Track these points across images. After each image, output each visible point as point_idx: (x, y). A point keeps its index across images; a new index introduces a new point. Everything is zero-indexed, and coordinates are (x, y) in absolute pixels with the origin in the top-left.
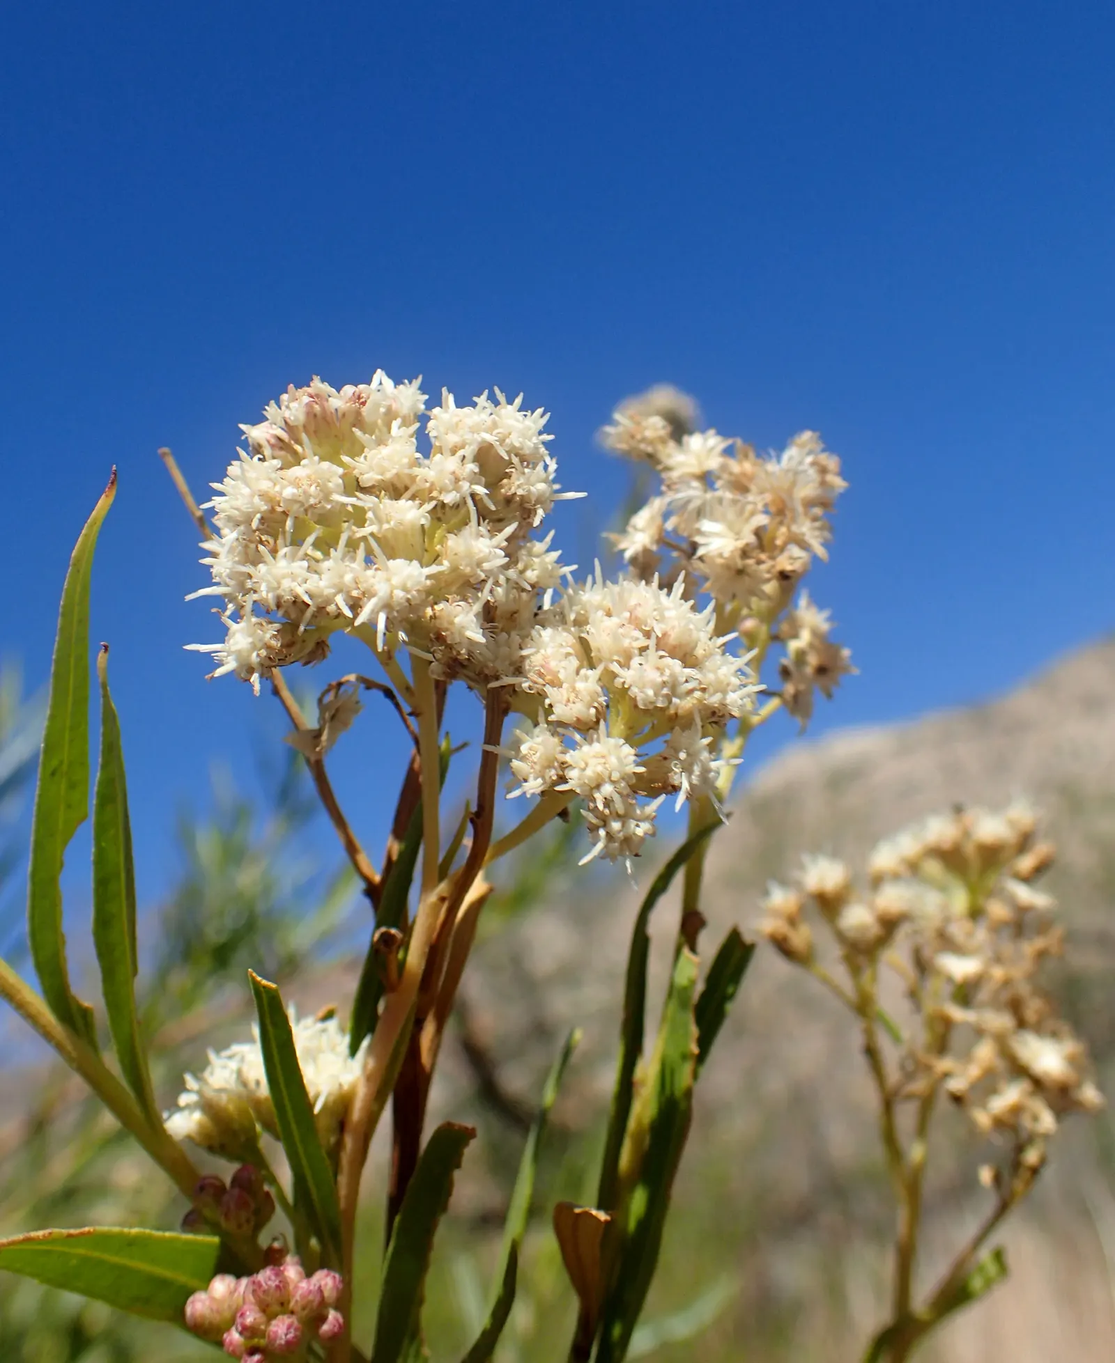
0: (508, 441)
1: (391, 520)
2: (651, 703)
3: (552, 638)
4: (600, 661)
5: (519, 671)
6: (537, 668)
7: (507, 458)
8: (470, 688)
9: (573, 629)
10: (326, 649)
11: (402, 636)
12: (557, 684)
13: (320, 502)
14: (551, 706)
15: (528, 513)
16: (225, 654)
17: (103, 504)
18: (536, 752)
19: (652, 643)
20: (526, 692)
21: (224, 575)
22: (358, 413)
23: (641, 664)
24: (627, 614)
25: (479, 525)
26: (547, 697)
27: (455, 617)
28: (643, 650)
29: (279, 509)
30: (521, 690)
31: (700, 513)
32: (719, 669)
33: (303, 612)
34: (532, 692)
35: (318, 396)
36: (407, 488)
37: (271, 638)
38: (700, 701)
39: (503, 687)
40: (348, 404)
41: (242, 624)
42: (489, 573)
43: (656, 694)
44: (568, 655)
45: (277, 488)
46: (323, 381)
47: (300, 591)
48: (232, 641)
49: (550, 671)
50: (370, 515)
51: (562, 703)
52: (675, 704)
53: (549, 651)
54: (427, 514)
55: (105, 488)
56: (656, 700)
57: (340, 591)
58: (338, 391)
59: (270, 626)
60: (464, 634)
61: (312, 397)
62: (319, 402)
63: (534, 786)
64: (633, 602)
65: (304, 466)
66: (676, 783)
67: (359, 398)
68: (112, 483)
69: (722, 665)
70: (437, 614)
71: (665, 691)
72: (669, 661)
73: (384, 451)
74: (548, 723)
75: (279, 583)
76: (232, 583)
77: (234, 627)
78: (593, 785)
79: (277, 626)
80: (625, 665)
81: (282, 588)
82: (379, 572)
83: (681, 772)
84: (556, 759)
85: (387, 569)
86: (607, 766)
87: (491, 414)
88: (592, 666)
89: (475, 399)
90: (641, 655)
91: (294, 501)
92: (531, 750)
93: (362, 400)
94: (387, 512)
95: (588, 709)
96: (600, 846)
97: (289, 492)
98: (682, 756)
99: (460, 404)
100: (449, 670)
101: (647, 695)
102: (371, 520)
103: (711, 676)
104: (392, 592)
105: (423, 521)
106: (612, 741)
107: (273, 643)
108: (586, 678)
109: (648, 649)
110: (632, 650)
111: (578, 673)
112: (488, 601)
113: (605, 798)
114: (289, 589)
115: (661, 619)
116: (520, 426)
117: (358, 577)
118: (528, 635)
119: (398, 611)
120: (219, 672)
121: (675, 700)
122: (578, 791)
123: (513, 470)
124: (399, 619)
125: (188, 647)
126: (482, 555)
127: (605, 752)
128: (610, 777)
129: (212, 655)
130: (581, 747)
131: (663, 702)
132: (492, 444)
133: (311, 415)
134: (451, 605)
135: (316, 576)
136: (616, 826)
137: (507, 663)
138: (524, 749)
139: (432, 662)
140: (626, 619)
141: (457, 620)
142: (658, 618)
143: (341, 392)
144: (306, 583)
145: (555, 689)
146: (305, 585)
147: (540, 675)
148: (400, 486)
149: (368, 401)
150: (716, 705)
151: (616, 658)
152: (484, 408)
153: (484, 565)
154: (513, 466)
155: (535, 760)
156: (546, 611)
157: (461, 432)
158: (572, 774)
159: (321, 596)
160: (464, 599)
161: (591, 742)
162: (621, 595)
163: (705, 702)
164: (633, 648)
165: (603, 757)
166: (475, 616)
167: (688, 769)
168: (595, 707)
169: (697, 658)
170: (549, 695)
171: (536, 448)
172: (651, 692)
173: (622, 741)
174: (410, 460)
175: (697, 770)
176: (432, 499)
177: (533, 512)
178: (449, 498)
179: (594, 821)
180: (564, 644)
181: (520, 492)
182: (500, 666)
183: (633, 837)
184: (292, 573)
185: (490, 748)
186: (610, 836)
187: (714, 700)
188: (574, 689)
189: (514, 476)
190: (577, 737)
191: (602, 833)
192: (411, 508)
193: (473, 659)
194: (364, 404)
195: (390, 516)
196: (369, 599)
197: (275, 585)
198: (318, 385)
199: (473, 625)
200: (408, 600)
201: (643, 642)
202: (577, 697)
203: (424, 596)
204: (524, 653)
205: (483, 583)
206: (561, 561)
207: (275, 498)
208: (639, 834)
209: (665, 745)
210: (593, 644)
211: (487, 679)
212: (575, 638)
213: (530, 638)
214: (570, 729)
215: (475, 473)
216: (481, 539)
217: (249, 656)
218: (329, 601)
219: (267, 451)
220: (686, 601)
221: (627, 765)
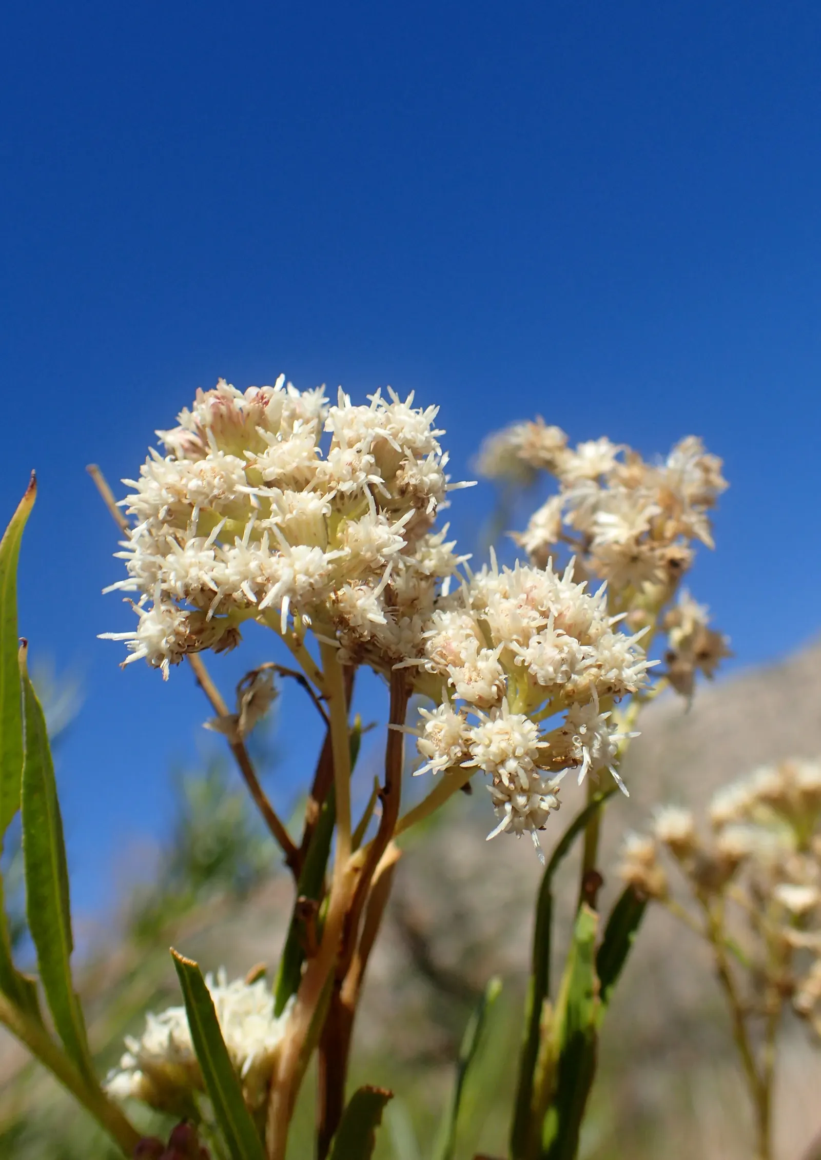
0: (401, 435)
1: (294, 509)
2: (551, 679)
3: (453, 621)
4: (500, 641)
5: (421, 652)
6: (439, 649)
7: (400, 451)
8: (376, 672)
9: (472, 612)
10: (237, 637)
11: (306, 619)
12: (459, 664)
13: (223, 493)
14: (453, 685)
15: (421, 503)
16: (138, 642)
17: (24, 507)
18: (441, 730)
19: (550, 622)
20: (429, 673)
21: (137, 567)
22: (262, 413)
23: (539, 643)
24: (525, 596)
25: (378, 514)
26: (449, 676)
27: (357, 601)
28: (541, 629)
29: (186, 501)
30: (424, 671)
31: (595, 509)
32: (614, 646)
33: (211, 600)
34: (435, 672)
35: (223, 397)
36: (307, 482)
37: (179, 625)
38: (597, 677)
39: (406, 669)
40: (252, 404)
41: (153, 612)
42: (388, 558)
43: (555, 671)
44: (468, 636)
45: (184, 481)
46: (228, 383)
47: (207, 579)
48: (142, 629)
49: (452, 652)
50: (274, 507)
51: (464, 682)
52: (574, 679)
53: (450, 632)
54: (328, 504)
55: (25, 492)
56: (556, 677)
57: (245, 578)
58: (243, 393)
59: (179, 613)
60: (366, 617)
61: (218, 398)
62: (225, 404)
63: (439, 763)
64: (528, 584)
65: (209, 460)
66: (578, 756)
67: (262, 398)
68: (32, 486)
69: (616, 642)
70: (339, 598)
71: (564, 668)
72: (566, 638)
73: (286, 446)
74: (452, 702)
75: (187, 573)
76: (145, 574)
77: (145, 615)
78: (498, 761)
79: (186, 613)
80: (525, 644)
81: (189, 576)
82: (282, 559)
83: (582, 746)
84: (461, 737)
85: (290, 555)
86: (511, 742)
87: (386, 412)
88: (491, 647)
89: (369, 397)
90: (538, 634)
91: (198, 492)
92: (436, 728)
93: (264, 401)
94: (289, 503)
95: (491, 688)
96: (506, 820)
97: (194, 484)
98: (583, 730)
99: (355, 403)
100: (355, 656)
101: (547, 671)
102: (275, 511)
103: (606, 653)
104: (295, 577)
105: (324, 511)
106: (515, 718)
107: (182, 629)
108: (487, 658)
109: (547, 628)
110: (531, 630)
111: (478, 653)
112: (388, 585)
113: (510, 774)
114: (197, 577)
115: (557, 600)
116: (413, 421)
117: (262, 564)
118: (430, 619)
119: (301, 595)
120: (130, 659)
121: (573, 676)
122: (484, 767)
123: (407, 462)
124: (303, 603)
125: (102, 636)
126: (380, 542)
127: (508, 729)
128: (514, 753)
129: (125, 643)
130: (485, 724)
131: (562, 679)
132: (386, 439)
133: (218, 416)
134: (353, 589)
135: (223, 565)
136: (521, 800)
137: (410, 646)
138: (429, 727)
139: (338, 649)
140: (523, 600)
141: (359, 603)
142: (553, 599)
143: (245, 394)
144: (212, 571)
145: (458, 668)
146: (212, 573)
147: (443, 656)
148: (301, 479)
149: (270, 401)
150: (613, 681)
151: (515, 637)
152: (379, 406)
153: (384, 550)
154: (406, 458)
155: (440, 738)
156: (445, 598)
157: (355, 427)
158: (477, 751)
159: (227, 583)
160: (366, 583)
161: (494, 719)
162: (518, 581)
163: (602, 678)
164: (532, 628)
165: (507, 733)
166: (376, 599)
167: (588, 742)
168: (496, 685)
169: (590, 637)
170: (452, 675)
171: (427, 441)
172: (551, 669)
173: (524, 717)
174: (309, 453)
175: (597, 744)
176: (331, 489)
177: (426, 501)
178: (346, 487)
179: (500, 796)
180: (464, 626)
181: (413, 482)
182: (404, 648)
183: (539, 812)
184: (199, 563)
185: (395, 727)
186: (515, 810)
187: (612, 675)
188: (475, 669)
189: (407, 467)
190: (481, 715)
191: (508, 807)
192: (313, 499)
193: (378, 642)
194: (267, 403)
195: (292, 505)
196: (273, 584)
197: (183, 573)
198: (224, 387)
199: (375, 608)
200: (311, 585)
201: (541, 622)
202: (478, 675)
203: (326, 581)
204: (426, 635)
205: (383, 568)
206: (457, 551)
207: (183, 491)
208: (544, 808)
209: (565, 720)
210: (492, 625)
211: (390, 661)
212: (474, 620)
213: (431, 621)
214: (474, 706)
215: (371, 465)
216: (380, 526)
217: (159, 643)
218: (236, 588)
219: (179, 453)
220: (578, 584)
221: (529, 741)
